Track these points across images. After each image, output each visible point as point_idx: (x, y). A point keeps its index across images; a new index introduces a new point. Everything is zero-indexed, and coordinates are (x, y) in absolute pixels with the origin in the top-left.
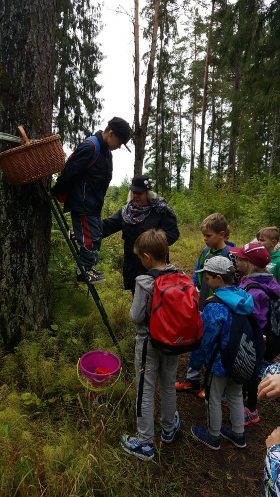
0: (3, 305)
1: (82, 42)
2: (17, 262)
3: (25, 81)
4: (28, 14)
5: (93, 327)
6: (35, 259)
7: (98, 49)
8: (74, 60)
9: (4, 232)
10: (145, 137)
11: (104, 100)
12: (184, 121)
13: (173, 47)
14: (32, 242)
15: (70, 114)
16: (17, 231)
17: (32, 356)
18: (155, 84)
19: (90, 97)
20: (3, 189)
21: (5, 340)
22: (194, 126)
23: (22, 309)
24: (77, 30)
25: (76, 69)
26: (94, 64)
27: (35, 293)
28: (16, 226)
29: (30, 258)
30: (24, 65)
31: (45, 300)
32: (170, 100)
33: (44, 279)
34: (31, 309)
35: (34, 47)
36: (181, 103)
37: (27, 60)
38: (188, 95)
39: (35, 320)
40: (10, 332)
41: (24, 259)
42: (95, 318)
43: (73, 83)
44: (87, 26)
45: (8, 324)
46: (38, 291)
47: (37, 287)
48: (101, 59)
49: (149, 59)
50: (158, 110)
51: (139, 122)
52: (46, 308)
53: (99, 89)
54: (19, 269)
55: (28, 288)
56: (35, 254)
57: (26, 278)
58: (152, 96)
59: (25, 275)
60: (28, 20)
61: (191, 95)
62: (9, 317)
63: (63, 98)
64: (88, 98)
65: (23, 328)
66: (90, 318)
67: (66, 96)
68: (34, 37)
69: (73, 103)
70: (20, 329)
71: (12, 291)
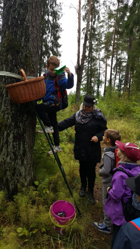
0: (8, 172)
1: (52, 22)
2: (16, 147)
3: (24, 43)
4: (27, 4)
5: (58, 182)
6: (27, 145)
7: (60, 26)
8: (48, 31)
9: (9, 130)
10: (82, 71)
11: (62, 52)
12: (102, 63)
13: (96, 25)
14: (26, 135)
15: (45, 58)
16: (17, 129)
17: (24, 205)
18: (88, 44)
19: (55, 50)
20: (10, 105)
21: (8, 192)
22: (107, 65)
23: (18, 174)
24: (49, 16)
25: (48, 36)
26: (57, 34)
27: (26, 164)
28: (17, 126)
29: (24, 145)
30: (24, 33)
31: (31, 168)
32: (94, 52)
33: (31, 156)
34: (24, 174)
35: (30, 23)
36: (100, 54)
37: (26, 31)
38: (104, 49)
39: (26, 180)
40: (11, 187)
41: (21, 145)
42: (59, 177)
43: (47, 43)
44: (55, 15)
45: (10, 182)
46: (28, 163)
47: (28, 161)
48: (61, 31)
49: (85, 31)
50: (89, 56)
51: (79, 63)
52: (32, 172)
53: (60, 46)
54: (17, 151)
55: (22, 162)
56: (27, 142)
57: (21, 156)
58: (86, 50)
59: (21, 154)
60: (27, 7)
61: (105, 49)
62: (11, 179)
63: (42, 50)
64: (54, 51)
65: (19, 185)
66: (56, 177)
67: (43, 49)
68: (30, 17)
69: (47, 53)
70: (17, 185)
71: (13, 163)
